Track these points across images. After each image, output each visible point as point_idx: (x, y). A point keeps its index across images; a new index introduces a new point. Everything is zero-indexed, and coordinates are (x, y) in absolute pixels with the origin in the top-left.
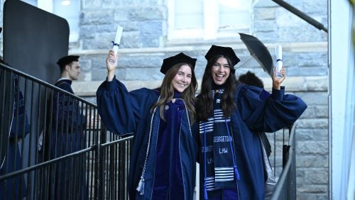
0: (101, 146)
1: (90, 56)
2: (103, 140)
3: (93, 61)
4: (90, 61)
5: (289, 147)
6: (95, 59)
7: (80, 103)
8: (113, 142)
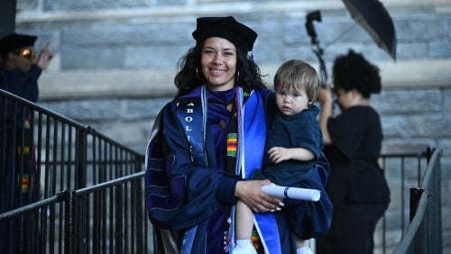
0: (74, 193)
1: (57, 23)
2: (81, 183)
3: (62, 34)
4: (57, 34)
5: (421, 191)
6: (66, 29)
7: (36, 113)
8: (98, 185)
